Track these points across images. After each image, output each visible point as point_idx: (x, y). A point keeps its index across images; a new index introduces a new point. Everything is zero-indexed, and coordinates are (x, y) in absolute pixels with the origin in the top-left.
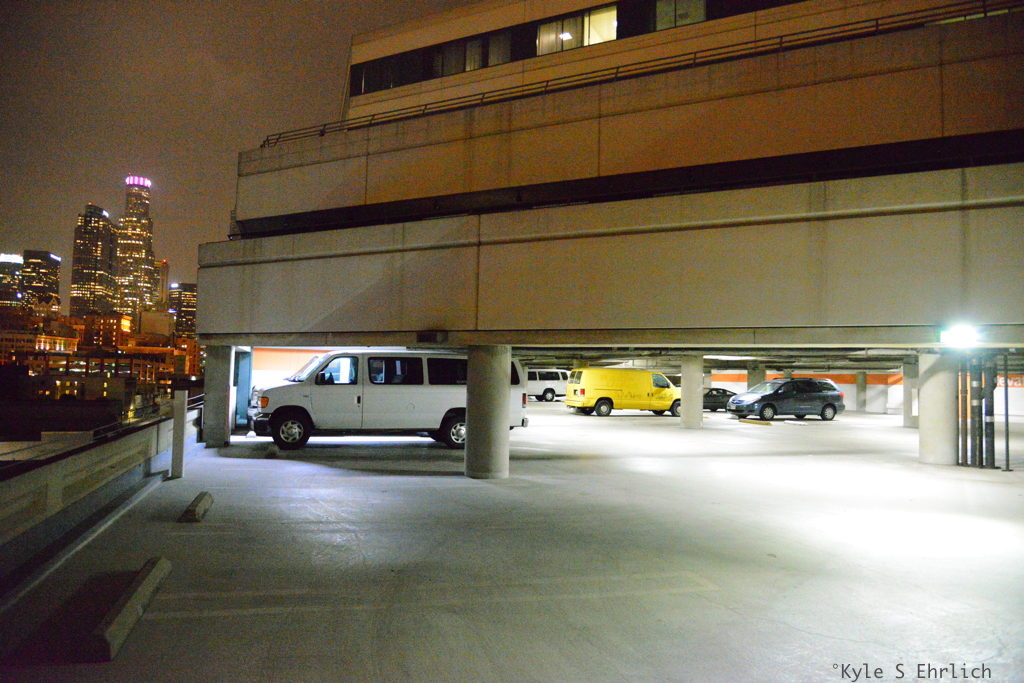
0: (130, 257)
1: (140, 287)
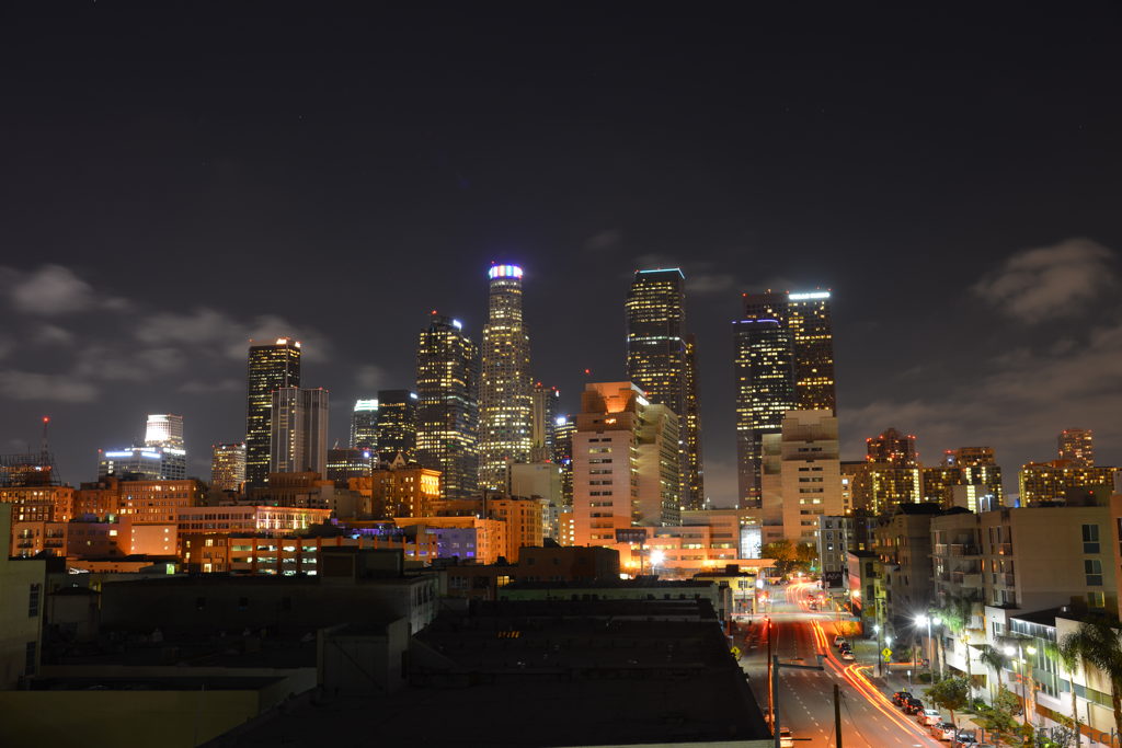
1: (515, 428)
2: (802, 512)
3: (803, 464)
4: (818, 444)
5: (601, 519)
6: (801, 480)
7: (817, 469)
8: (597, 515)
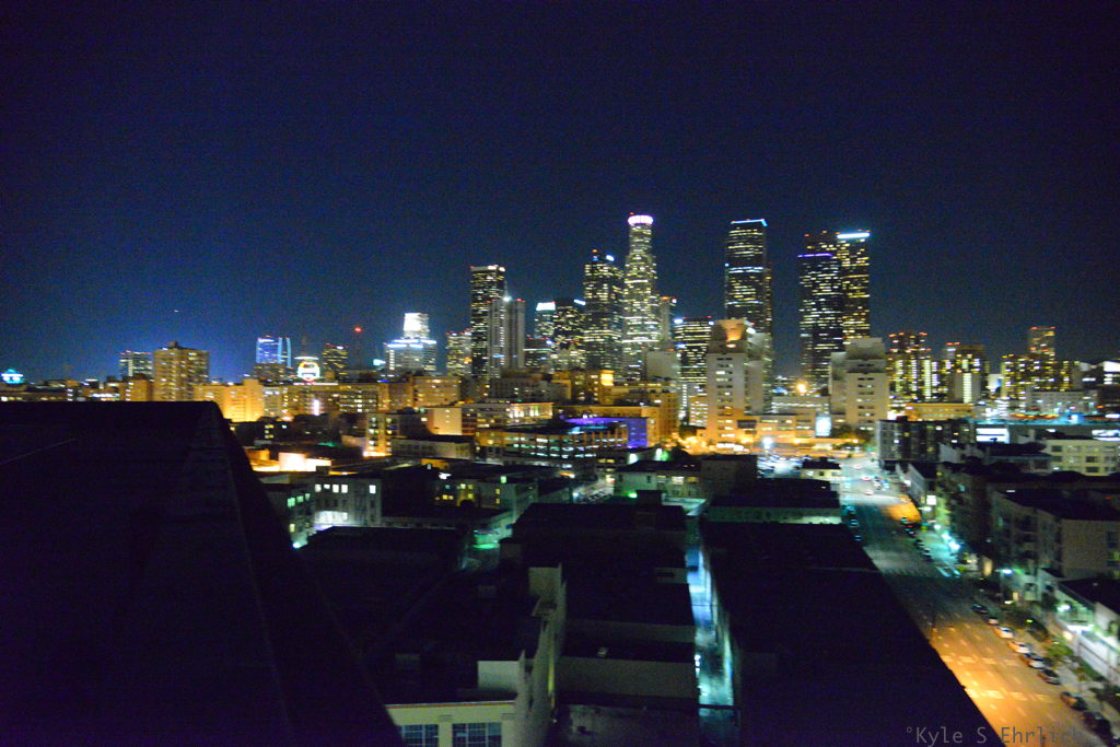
1: (646, 325)
2: (861, 407)
3: (861, 375)
4: (871, 361)
5: (725, 410)
6: (860, 386)
7: (870, 379)
8: (722, 407)
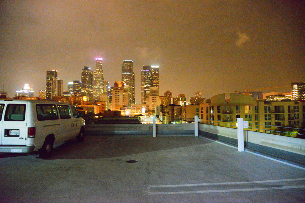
0: (98, 80)
2: (153, 105)
3: (153, 97)
4: (156, 93)
5: (118, 106)
6: (153, 99)
7: (155, 98)
8: (117, 105)
